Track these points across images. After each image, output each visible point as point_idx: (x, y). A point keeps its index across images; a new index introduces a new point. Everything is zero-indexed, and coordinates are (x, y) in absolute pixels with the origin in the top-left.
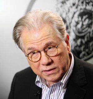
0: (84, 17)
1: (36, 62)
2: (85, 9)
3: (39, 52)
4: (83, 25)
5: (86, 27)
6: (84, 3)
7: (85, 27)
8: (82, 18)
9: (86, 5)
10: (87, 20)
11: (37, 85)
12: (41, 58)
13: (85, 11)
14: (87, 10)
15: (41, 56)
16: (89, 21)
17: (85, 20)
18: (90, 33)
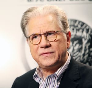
0: (75, 43)
1: (36, 45)
2: (76, 35)
3: (40, 35)
4: (73, 50)
5: (77, 52)
6: (75, 30)
7: (75, 51)
8: (73, 43)
9: (76, 32)
10: (78, 45)
11: (35, 80)
12: (41, 41)
13: (76, 37)
14: (77, 36)
15: (41, 40)
16: (79, 46)
17: (76, 45)
18: (80, 56)
